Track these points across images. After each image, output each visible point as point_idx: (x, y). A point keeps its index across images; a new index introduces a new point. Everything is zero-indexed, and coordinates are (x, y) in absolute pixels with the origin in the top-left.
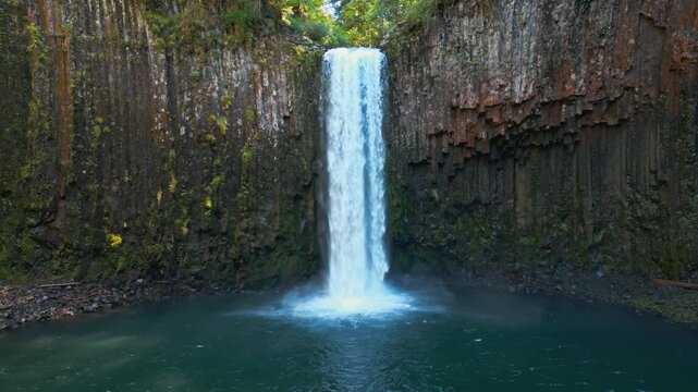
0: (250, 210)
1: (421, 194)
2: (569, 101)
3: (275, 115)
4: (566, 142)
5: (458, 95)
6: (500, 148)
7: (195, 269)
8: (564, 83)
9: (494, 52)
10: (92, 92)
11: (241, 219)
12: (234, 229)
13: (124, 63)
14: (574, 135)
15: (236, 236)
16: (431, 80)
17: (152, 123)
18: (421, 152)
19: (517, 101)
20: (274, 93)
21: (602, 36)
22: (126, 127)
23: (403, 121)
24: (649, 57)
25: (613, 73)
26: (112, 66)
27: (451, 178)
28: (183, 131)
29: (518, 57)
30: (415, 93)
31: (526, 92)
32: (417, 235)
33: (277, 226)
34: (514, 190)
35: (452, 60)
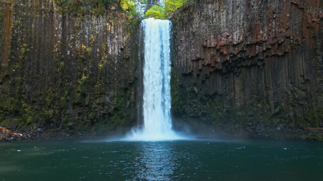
0: (101, 94)
1: (188, 89)
2: (259, 44)
3: (116, 48)
4: (258, 64)
5: (207, 41)
6: (227, 67)
7: (70, 124)
8: (257, 35)
9: (223, 19)
10: (22, 31)
11: (96, 98)
12: (92, 104)
13: (40, 18)
14: (262, 60)
15: (93, 107)
16: (194, 34)
17: (53, 48)
18: (188, 68)
19: (235, 43)
20: (116, 37)
21: (274, 13)
22: (39, 50)
23: (180, 53)
24: (297, 22)
25: (280, 31)
26: (34, 20)
27: (203, 82)
28: (69, 53)
29: (235, 22)
30: (186, 40)
31: (239, 39)
32: (187, 110)
33: (115, 102)
34: (234, 88)
35: (204, 24)
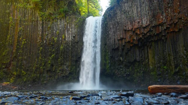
0: (61, 64)
1: (117, 59)
2: (162, 25)
3: (70, 36)
4: (163, 39)
5: (126, 26)
6: (141, 43)
7: (45, 82)
8: (159, 19)
9: (135, 12)
10: (23, 33)
11: (59, 67)
12: (57, 70)
13: (32, 24)
14: (165, 36)
15: (57, 72)
16: (118, 23)
17: (37, 40)
18: (116, 45)
19: (144, 26)
20: (71, 30)
21: (169, 3)
22: (31, 42)
23: (110, 36)
24: (185, 7)
25: (174, 15)
26: (29, 26)
27: (126, 54)
28: (45, 42)
29: (143, 13)
30: (113, 27)
31: (147, 23)
32: (116, 73)
34: (148, 56)
35: (123, 16)
